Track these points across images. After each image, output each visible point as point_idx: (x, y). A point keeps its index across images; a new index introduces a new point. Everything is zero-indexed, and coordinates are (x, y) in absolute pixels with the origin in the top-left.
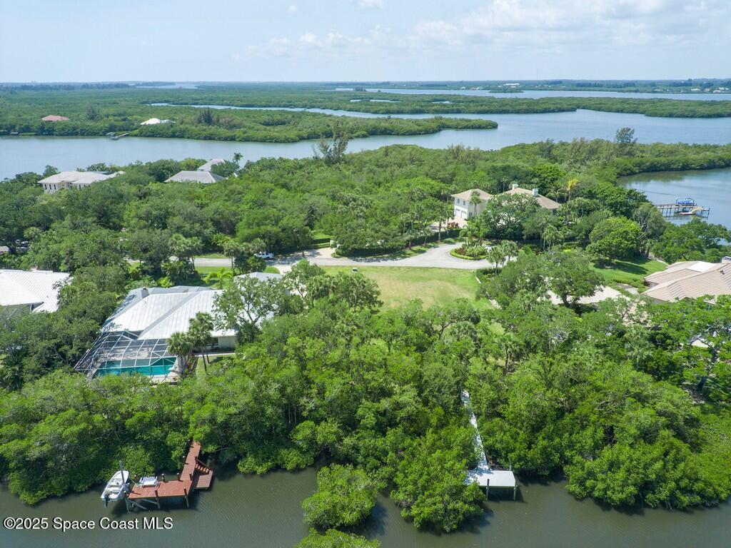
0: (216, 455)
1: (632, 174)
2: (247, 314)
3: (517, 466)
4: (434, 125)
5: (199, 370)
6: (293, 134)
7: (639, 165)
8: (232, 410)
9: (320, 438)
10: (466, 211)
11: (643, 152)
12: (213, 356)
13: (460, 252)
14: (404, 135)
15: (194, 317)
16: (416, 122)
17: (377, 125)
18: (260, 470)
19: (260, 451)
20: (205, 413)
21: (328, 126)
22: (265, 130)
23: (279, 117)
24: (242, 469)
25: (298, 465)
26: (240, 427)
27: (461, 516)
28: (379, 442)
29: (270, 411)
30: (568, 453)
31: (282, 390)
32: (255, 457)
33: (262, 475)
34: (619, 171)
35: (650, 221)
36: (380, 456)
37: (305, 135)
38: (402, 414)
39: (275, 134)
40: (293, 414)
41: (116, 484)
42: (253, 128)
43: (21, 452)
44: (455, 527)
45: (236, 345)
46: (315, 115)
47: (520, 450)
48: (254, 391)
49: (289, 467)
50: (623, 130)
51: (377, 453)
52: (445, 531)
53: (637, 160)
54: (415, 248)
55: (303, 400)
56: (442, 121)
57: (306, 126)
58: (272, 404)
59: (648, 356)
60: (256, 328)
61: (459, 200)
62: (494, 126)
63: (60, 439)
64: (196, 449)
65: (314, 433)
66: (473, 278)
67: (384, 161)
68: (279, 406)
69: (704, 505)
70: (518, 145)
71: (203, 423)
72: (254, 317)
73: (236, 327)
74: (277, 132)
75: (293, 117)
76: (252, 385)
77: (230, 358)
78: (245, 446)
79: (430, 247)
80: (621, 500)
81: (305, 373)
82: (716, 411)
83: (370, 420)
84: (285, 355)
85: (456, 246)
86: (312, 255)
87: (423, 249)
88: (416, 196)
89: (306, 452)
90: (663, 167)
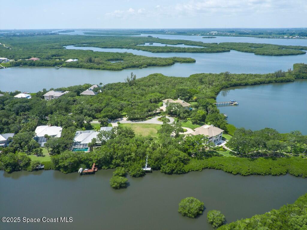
2: (104, 138)
5: (94, 150)
8: (101, 157)
9: (116, 163)
12: (96, 147)
15: (92, 139)
18: (106, 168)
19: (106, 165)
20: (96, 158)
24: (102, 168)
25: (113, 167)
26: (102, 160)
29: (108, 158)
31: (110, 154)
36: (127, 165)
40: (112, 158)
41: (80, 170)
43: (63, 165)
45: (101, 145)
48: (105, 154)
49: (111, 168)
55: (114, 156)
58: (108, 157)
60: (105, 141)
63: (70, 162)
64: (94, 164)
65: (116, 162)
66: (160, 127)
68: (110, 157)
71: (95, 160)
72: (105, 139)
73: (101, 141)
76: (104, 153)
77: (100, 147)
78: (103, 164)
79: (153, 117)
81: (115, 151)
83: (126, 159)
84: (111, 147)
85: (160, 117)
86: (121, 120)
87: (151, 118)
88: (152, 101)
89: (114, 165)
90: (238, 85)
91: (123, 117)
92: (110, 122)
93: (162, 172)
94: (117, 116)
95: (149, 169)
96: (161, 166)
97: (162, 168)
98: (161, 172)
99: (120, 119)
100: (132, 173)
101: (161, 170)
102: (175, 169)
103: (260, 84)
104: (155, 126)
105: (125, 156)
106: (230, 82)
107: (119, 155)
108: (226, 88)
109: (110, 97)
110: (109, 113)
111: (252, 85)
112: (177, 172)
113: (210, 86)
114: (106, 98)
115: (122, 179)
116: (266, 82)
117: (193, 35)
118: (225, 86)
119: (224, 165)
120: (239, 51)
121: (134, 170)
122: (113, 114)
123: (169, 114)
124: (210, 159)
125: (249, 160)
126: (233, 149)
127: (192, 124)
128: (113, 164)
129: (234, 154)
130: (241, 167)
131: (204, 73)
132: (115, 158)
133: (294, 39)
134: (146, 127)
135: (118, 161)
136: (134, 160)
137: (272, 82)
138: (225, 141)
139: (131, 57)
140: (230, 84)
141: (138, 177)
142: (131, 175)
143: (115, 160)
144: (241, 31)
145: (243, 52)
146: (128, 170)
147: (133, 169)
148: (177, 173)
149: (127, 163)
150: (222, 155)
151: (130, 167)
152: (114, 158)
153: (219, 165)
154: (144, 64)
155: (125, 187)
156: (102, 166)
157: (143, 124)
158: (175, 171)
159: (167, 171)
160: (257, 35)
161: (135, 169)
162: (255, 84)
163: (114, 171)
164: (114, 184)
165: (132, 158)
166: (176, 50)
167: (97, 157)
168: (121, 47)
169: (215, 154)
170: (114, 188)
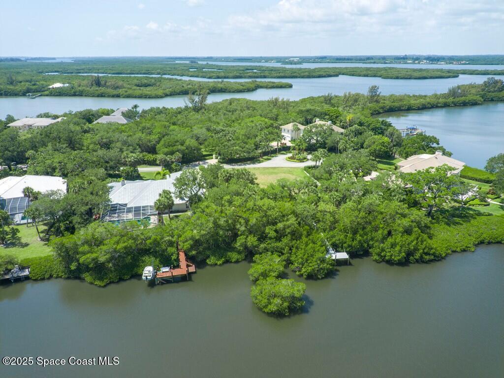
0: (195, 257)
1: (379, 113)
3: (348, 250)
4: (253, 86)
5: (166, 222)
6: (160, 92)
7: (382, 108)
10: (290, 136)
11: (384, 100)
12: (171, 215)
13: (292, 158)
14: (234, 92)
15: (161, 193)
16: (241, 84)
17: (215, 85)
18: (219, 263)
19: (217, 254)
21: (183, 87)
22: (140, 90)
23: (146, 81)
24: (209, 263)
25: (238, 259)
26: (206, 241)
27: (326, 271)
28: (279, 244)
30: (371, 243)
32: (215, 257)
33: (220, 265)
34: (371, 112)
35: (394, 137)
37: (168, 93)
38: (288, 231)
39: (147, 92)
42: (131, 88)
44: (323, 276)
46: (170, 79)
47: (349, 242)
49: (233, 260)
50: (373, 87)
51: (279, 250)
52: (319, 279)
53: (381, 105)
54: (265, 157)
56: (257, 83)
57: (167, 87)
59: (404, 198)
61: (285, 130)
62: (290, 86)
64: (182, 255)
65: (246, 241)
66: (302, 171)
67: (231, 108)
69: (435, 260)
70: (310, 97)
74: (148, 91)
75: (155, 81)
79: (273, 157)
80: (399, 260)
82: (438, 222)
83: (273, 234)
128: (236, 250)
156: (207, 258)
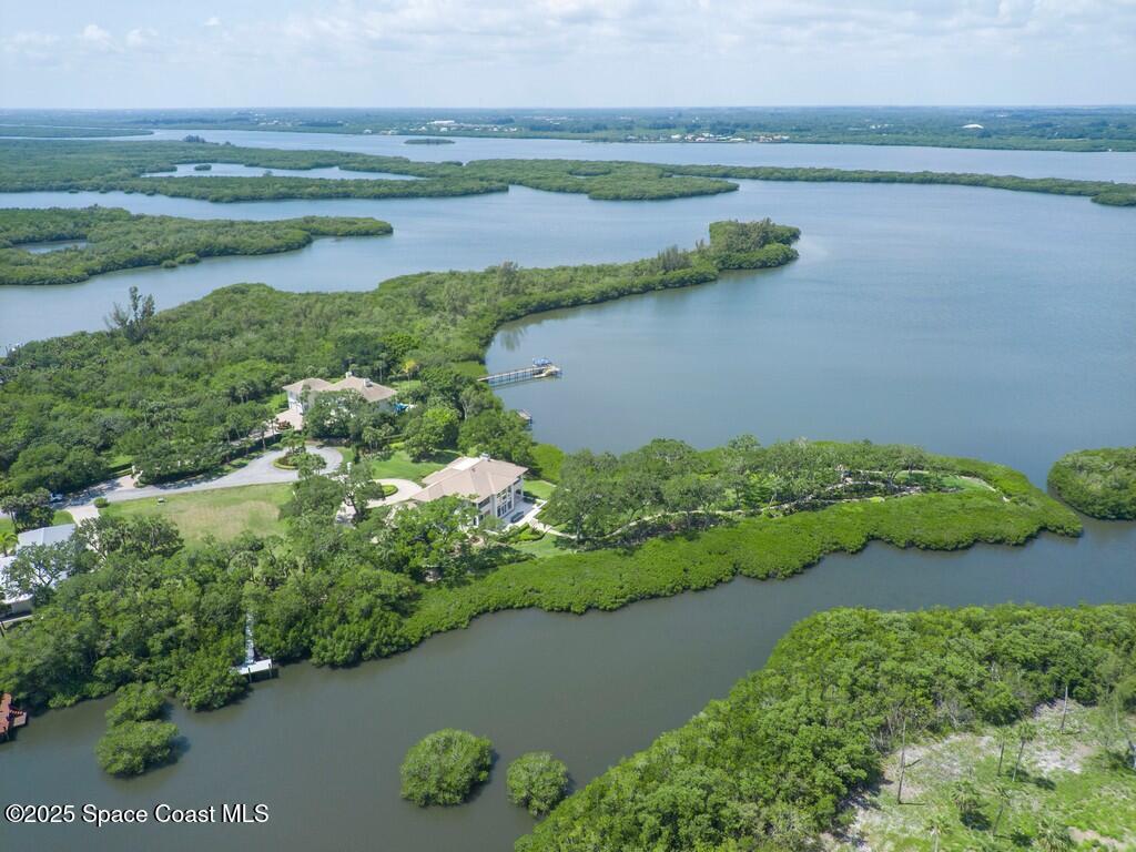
0: (27, 701)
2: (40, 578)
8: (37, 662)
9: (116, 669)
12: (8, 622)
18: (68, 703)
19: (68, 690)
20: (13, 669)
24: (52, 705)
25: (101, 693)
26: (46, 674)
29: (71, 656)
31: (80, 638)
32: (64, 694)
33: (71, 706)
36: (167, 671)
40: (91, 655)
45: (33, 609)
48: (55, 644)
55: (99, 643)
58: (74, 651)
60: (50, 590)
65: (112, 665)
68: (80, 651)
71: (12, 677)
72: (46, 580)
73: (30, 592)
76: (52, 639)
77: (27, 621)
78: (54, 688)
81: (100, 621)
83: (158, 647)
84: (80, 610)
85: (282, 454)
86: (111, 489)
87: (244, 461)
88: (240, 392)
89: (107, 681)
90: (552, 306)
91: (117, 477)
92: (60, 507)
93: (320, 666)
94: (89, 476)
95: (264, 665)
96: (311, 641)
97: (315, 649)
98: (313, 664)
99: (103, 486)
100: (192, 699)
101: (314, 660)
102: (370, 641)
103: (617, 298)
104: (264, 492)
105: (149, 633)
106: (524, 299)
107: (121, 635)
108: (512, 319)
109: (48, 398)
110: (53, 469)
111: (594, 302)
112: (378, 650)
113: (459, 317)
114: (24, 404)
115: (150, 729)
116: (634, 290)
117: (368, 133)
118: (508, 315)
119: (542, 588)
120: (537, 187)
121: (198, 683)
122: (70, 467)
123: (317, 437)
124: (491, 577)
125: (619, 555)
126: (563, 526)
127: (413, 461)
128: (99, 679)
129: (569, 543)
130: (596, 585)
131: (428, 273)
132: (108, 650)
133: (700, 142)
134: (228, 503)
135: (122, 662)
136: (195, 643)
137: (654, 289)
138: (535, 506)
139: (120, 226)
140: (525, 306)
141: (221, 707)
142: (189, 707)
143: (107, 659)
144: (536, 118)
145: (549, 190)
146: (172, 690)
147: (195, 680)
148: (378, 655)
149: (166, 662)
150: (530, 557)
151: (178, 674)
152: (102, 653)
153: (525, 593)
154: (181, 249)
155: (171, 760)
156: (49, 698)
157: (213, 490)
158: (371, 649)
159: (341, 658)
160: (588, 132)
161: (203, 677)
162: (603, 299)
163: (110, 708)
164: (116, 761)
165: (185, 637)
166: (310, 190)
167: (18, 662)
168: (71, 187)
169: (506, 556)
170: (120, 775)
